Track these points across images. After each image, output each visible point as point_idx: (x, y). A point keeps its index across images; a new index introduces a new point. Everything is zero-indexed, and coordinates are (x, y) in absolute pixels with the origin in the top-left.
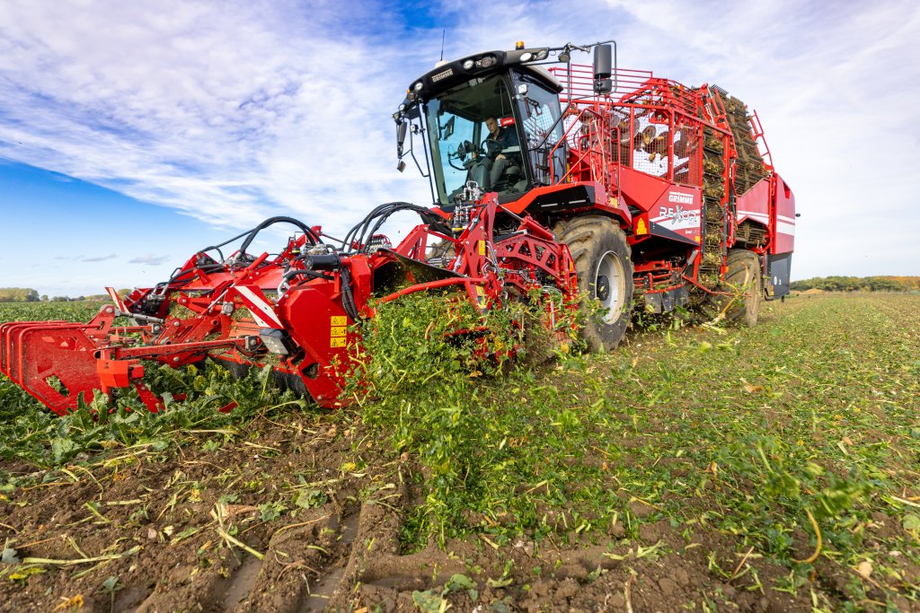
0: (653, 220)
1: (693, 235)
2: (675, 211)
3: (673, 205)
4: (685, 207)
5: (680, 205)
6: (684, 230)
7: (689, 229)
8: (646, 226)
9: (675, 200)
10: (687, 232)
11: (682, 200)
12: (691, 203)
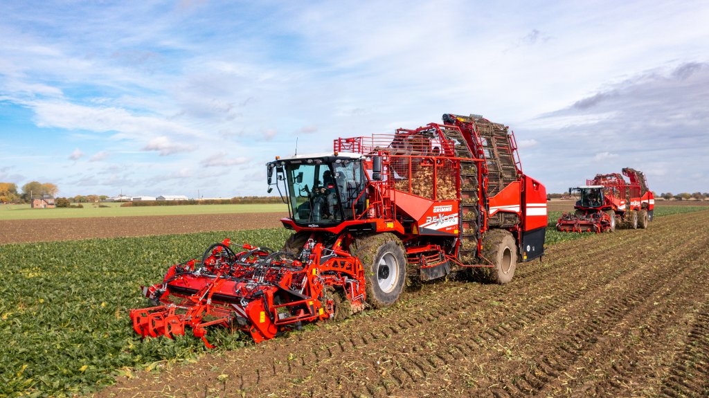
0: (421, 226)
1: (453, 230)
2: (438, 217)
3: (437, 214)
4: (446, 214)
5: (442, 213)
6: (445, 228)
7: (448, 227)
8: (418, 230)
9: (438, 211)
10: (447, 229)
11: (443, 210)
12: (450, 210)
